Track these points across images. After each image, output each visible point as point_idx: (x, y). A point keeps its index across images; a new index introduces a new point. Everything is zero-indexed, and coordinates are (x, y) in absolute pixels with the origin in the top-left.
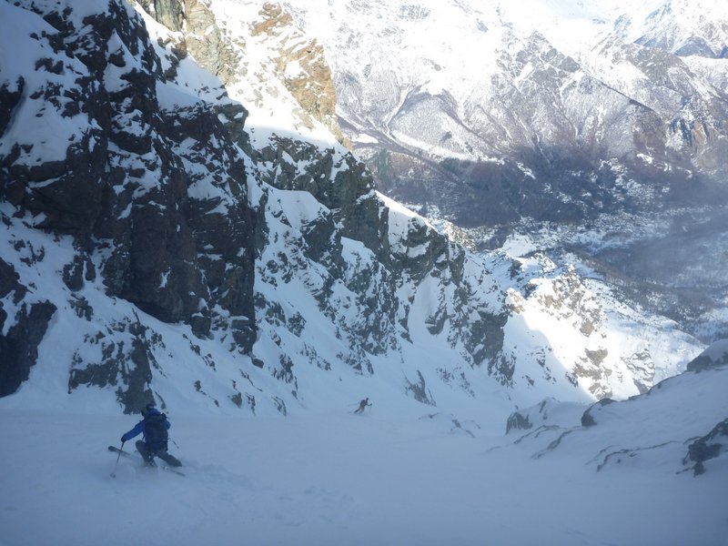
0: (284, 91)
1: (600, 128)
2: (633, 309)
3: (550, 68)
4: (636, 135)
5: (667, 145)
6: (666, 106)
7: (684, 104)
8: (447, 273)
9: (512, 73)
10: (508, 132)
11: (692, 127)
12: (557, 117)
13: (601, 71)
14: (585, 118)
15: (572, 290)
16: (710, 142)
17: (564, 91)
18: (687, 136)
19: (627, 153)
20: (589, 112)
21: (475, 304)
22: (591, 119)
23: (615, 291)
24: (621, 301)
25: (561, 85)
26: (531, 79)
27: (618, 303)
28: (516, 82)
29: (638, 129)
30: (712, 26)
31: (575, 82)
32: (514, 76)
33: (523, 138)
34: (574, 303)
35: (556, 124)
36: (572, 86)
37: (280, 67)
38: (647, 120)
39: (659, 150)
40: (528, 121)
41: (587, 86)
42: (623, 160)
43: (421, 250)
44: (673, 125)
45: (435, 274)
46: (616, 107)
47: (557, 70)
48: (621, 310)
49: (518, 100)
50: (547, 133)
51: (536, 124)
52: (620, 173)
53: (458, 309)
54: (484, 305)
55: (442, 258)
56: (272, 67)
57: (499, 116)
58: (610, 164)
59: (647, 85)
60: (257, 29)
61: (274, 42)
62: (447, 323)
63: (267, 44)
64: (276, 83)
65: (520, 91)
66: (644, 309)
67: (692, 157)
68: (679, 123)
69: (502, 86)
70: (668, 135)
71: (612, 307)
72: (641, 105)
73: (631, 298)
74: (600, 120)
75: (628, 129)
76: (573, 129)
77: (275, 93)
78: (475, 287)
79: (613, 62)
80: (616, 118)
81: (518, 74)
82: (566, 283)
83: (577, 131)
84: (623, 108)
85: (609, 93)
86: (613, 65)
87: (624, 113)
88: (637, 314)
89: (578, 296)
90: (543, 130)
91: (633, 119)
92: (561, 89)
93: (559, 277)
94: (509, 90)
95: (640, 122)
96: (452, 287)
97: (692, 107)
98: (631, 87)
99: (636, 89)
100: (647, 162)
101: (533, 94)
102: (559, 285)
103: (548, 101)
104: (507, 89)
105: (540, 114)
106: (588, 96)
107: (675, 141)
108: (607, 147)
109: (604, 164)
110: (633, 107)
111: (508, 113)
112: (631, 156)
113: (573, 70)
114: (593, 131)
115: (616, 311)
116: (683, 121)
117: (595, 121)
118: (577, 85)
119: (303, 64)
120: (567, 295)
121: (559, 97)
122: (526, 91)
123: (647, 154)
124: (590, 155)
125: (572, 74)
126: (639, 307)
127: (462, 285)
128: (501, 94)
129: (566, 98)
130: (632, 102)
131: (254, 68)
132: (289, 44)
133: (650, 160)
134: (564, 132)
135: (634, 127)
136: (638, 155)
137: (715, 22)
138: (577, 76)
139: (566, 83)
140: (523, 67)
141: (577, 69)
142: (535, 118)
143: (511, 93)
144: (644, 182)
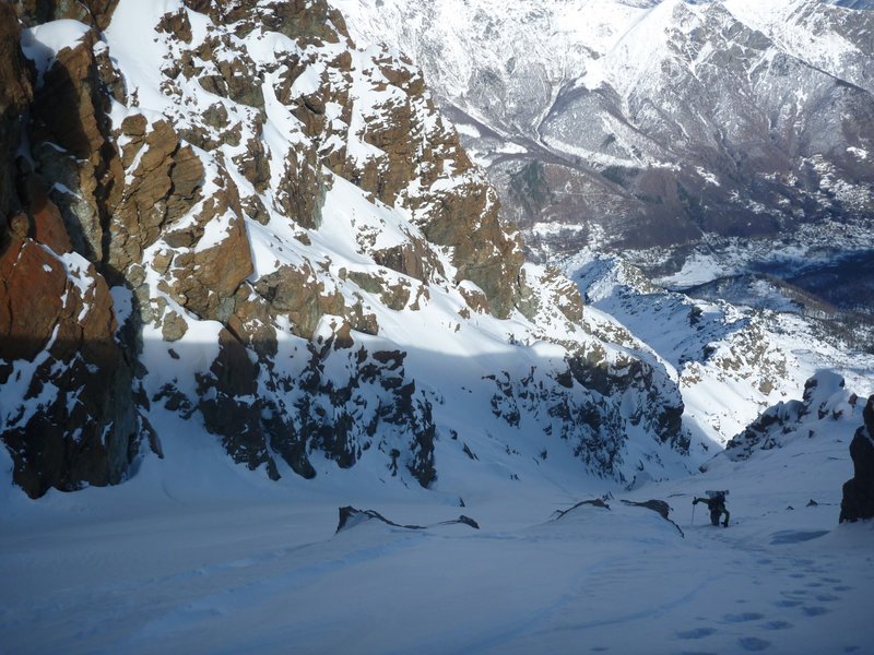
0: (560, 313)
1: (799, 118)
2: (836, 347)
3: (734, 47)
4: (845, 124)
8: (642, 384)
10: (684, 130)
13: (799, 45)
14: (781, 106)
15: (754, 344)
17: (753, 74)
19: (834, 148)
20: (785, 99)
21: (661, 401)
22: (788, 107)
23: (814, 327)
24: (820, 339)
25: (749, 66)
26: (710, 62)
27: (816, 342)
28: (692, 67)
29: (847, 116)
31: (766, 62)
32: (689, 61)
33: (702, 135)
34: (757, 357)
35: (744, 116)
36: (763, 67)
37: (557, 299)
38: (859, 104)
40: (709, 115)
41: (782, 66)
42: (829, 156)
43: (625, 372)
45: (634, 386)
46: (819, 90)
47: (744, 49)
48: (820, 349)
49: (696, 89)
50: (732, 127)
51: (719, 118)
52: (825, 172)
53: (650, 407)
54: (667, 402)
55: (639, 374)
56: (552, 301)
57: (673, 110)
58: (813, 162)
60: (543, 280)
61: (553, 286)
62: (643, 417)
63: (550, 287)
64: (555, 309)
65: (697, 78)
66: (849, 347)
69: (675, 74)
71: (809, 347)
73: (833, 334)
74: (799, 107)
75: (837, 116)
76: (765, 121)
77: (555, 315)
78: (660, 389)
79: (815, 33)
80: (820, 103)
81: (694, 57)
82: (748, 337)
83: (770, 121)
84: (829, 91)
85: (810, 74)
86: (814, 38)
87: (829, 98)
88: (839, 353)
89: (762, 349)
90: (728, 124)
92: (749, 72)
93: (740, 331)
95: (850, 108)
96: (646, 393)
98: (837, 63)
99: (845, 66)
100: (860, 157)
101: (714, 80)
102: (741, 339)
103: (732, 88)
104: (681, 77)
105: (724, 104)
106: (783, 79)
108: (809, 142)
109: (805, 162)
110: (840, 88)
111: (684, 105)
112: (839, 152)
113: (764, 48)
114: (790, 122)
115: (814, 350)
117: (794, 109)
118: (769, 65)
119: (568, 297)
120: (749, 349)
121: (747, 82)
123: (861, 147)
124: (787, 152)
125: (762, 52)
126: (842, 344)
127: (652, 389)
128: (673, 83)
129: (755, 83)
130: (840, 82)
131: (546, 304)
132: (561, 286)
133: (863, 154)
134: (754, 126)
135: (842, 113)
136: (849, 149)
138: (769, 55)
139: (755, 64)
140: (700, 48)
141: (768, 45)
142: (718, 110)
143: (686, 81)
144: (857, 182)
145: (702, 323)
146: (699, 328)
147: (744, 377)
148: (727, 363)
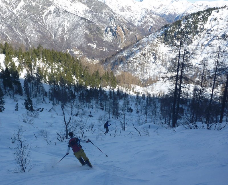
5: (104, 40)
6: (101, 22)
7: (111, 20)
9: (12, 6)
11: (116, 29)
12: (41, 29)
16: (126, 36)
18: (114, 34)
30: (123, 8)
39: (100, 42)
44: (106, 30)
59: (90, 12)
67: (118, 45)
68: (109, 29)
70: (104, 35)
72: (87, 20)
91: (84, 26)
94: (10, 14)
97: (114, 21)
107: (109, 38)
116: (111, 27)
122: (21, 15)
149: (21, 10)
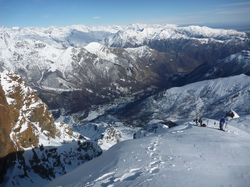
0: (67, 134)
1: (108, 73)
2: (130, 127)
3: (89, 58)
4: (118, 74)
5: (128, 75)
6: (125, 64)
7: (129, 63)
8: (91, 148)
9: (78, 61)
10: (81, 80)
11: (133, 69)
12: (95, 72)
13: (104, 56)
14: (103, 71)
15: (112, 131)
16: (138, 72)
17: (95, 64)
18: (132, 71)
19: (117, 79)
20: (104, 69)
21: (96, 151)
22: (105, 71)
23: (124, 124)
24: (126, 126)
25: (93, 62)
26: (84, 62)
27: (125, 127)
28: (79, 63)
29: (119, 72)
30: (131, 38)
31: (97, 61)
32: (78, 62)
33: (86, 80)
34: (114, 134)
35: (95, 74)
36: (97, 62)
37: (65, 130)
39: (126, 77)
40: (86, 75)
41: (101, 61)
42: (117, 82)
43: (86, 146)
44: (128, 69)
45: (89, 149)
46: (111, 66)
47: (91, 58)
48: (127, 129)
49: (81, 69)
50: (93, 77)
51: (89, 76)
52: (117, 86)
53: (94, 154)
54: (98, 151)
55: (89, 146)
56: (64, 131)
57: (77, 75)
58: (114, 83)
59: (118, 59)
60: (60, 126)
61: (63, 127)
62: (93, 157)
63: (63, 128)
64: (65, 133)
65: (81, 66)
66: (133, 126)
67: (135, 77)
68: (129, 68)
69: (75, 66)
70: (127, 72)
71: (124, 129)
72: (118, 65)
73: (129, 124)
74: (107, 71)
75: (116, 72)
76: (100, 75)
77: (66, 135)
78: (96, 148)
80: (111, 70)
81: (80, 61)
82: (110, 130)
83: (102, 75)
84: (113, 66)
85: (108, 63)
86: (107, 54)
87: (114, 68)
88: (131, 129)
89: (114, 132)
90: (91, 77)
91: (116, 69)
93: (108, 129)
94: (78, 66)
95: (119, 70)
96: (92, 150)
97: (131, 63)
98: (114, 60)
99: (115, 60)
101: (86, 66)
102: (109, 131)
103: (91, 68)
104: (77, 66)
105: (89, 72)
106: (102, 65)
107: (129, 73)
108: (111, 79)
109: (112, 84)
110: (116, 66)
111: (79, 73)
112: (119, 80)
113: (96, 58)
114: (106, 75)
115: (125, 129)
116: (130, 67)
117: (106, 71)
119: (68, 129)
120: (111, 133)
121: (94, 66)
122: (83, 66)
124: (107, 82)
126: (131, 126)
127: (93, 149)
128: (75, 68)
129: (96, 66)
130: (115, 64)
131: (62, 133)
132: (65, 127)
133: (124, 80)
134: (98, 77)
136: (121, 79)
137: (131, 37)
138: (98, 59)
139: (95, 62)
140: (80, 59)
141: (97, 57)
142: (88, 74)
143: (79, 67)
144: (124, 87)
145: (98, 129)
146: (98, 131)
147: (112, 140)
148: (107, 138)
149: (83, 63)
